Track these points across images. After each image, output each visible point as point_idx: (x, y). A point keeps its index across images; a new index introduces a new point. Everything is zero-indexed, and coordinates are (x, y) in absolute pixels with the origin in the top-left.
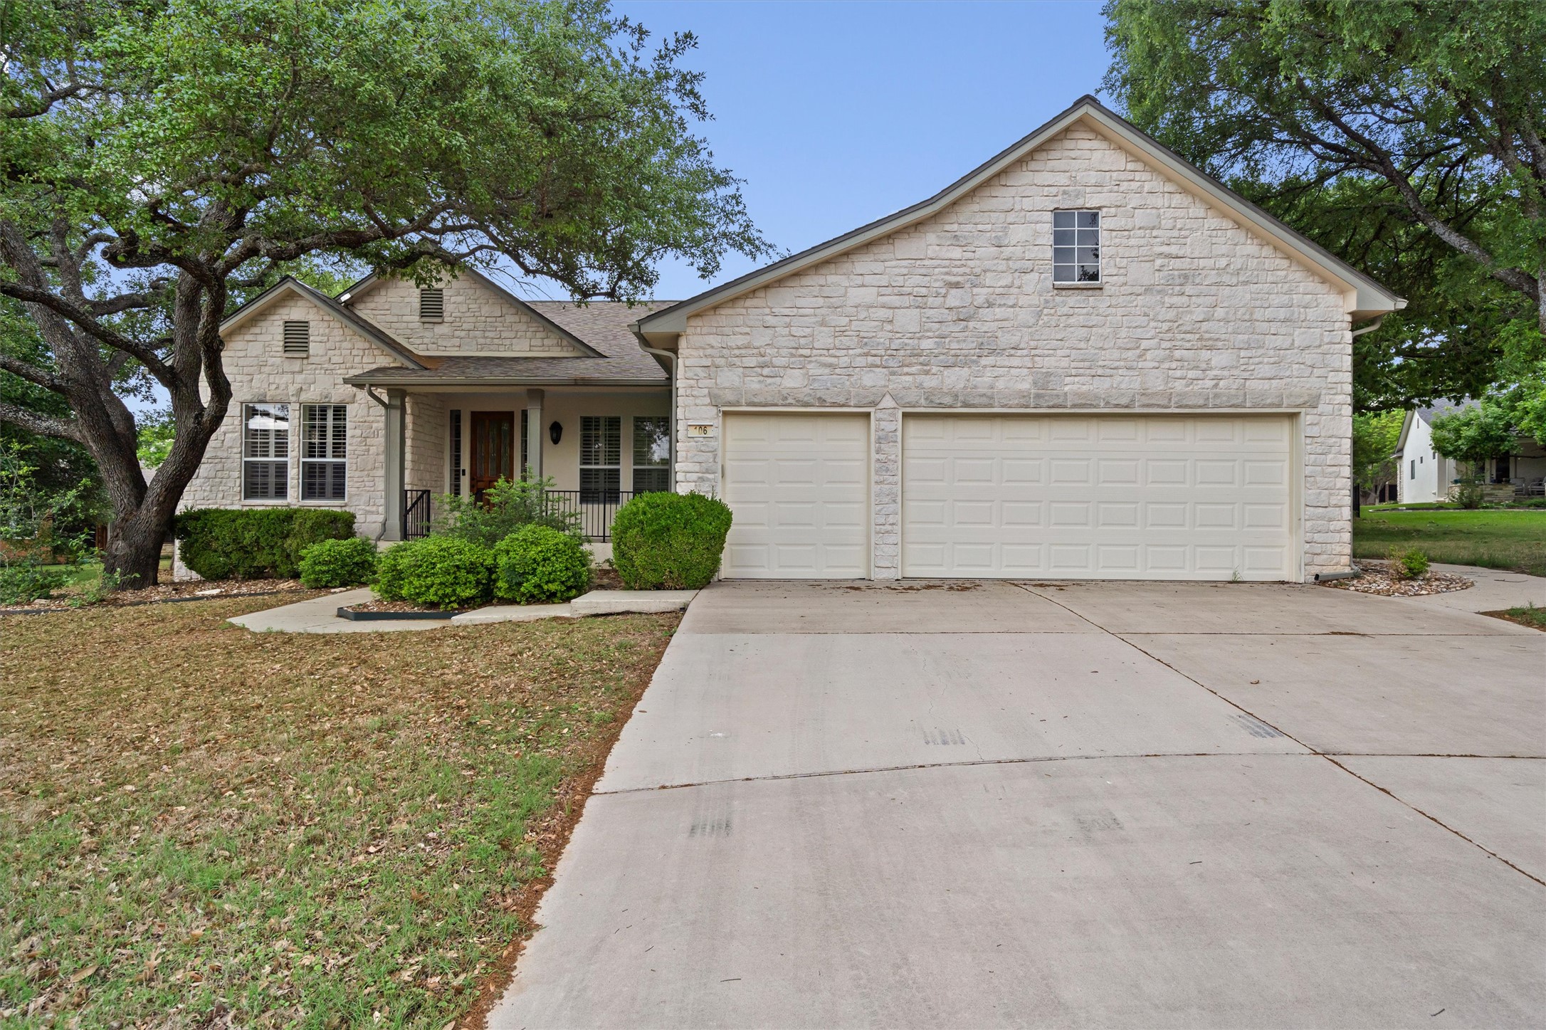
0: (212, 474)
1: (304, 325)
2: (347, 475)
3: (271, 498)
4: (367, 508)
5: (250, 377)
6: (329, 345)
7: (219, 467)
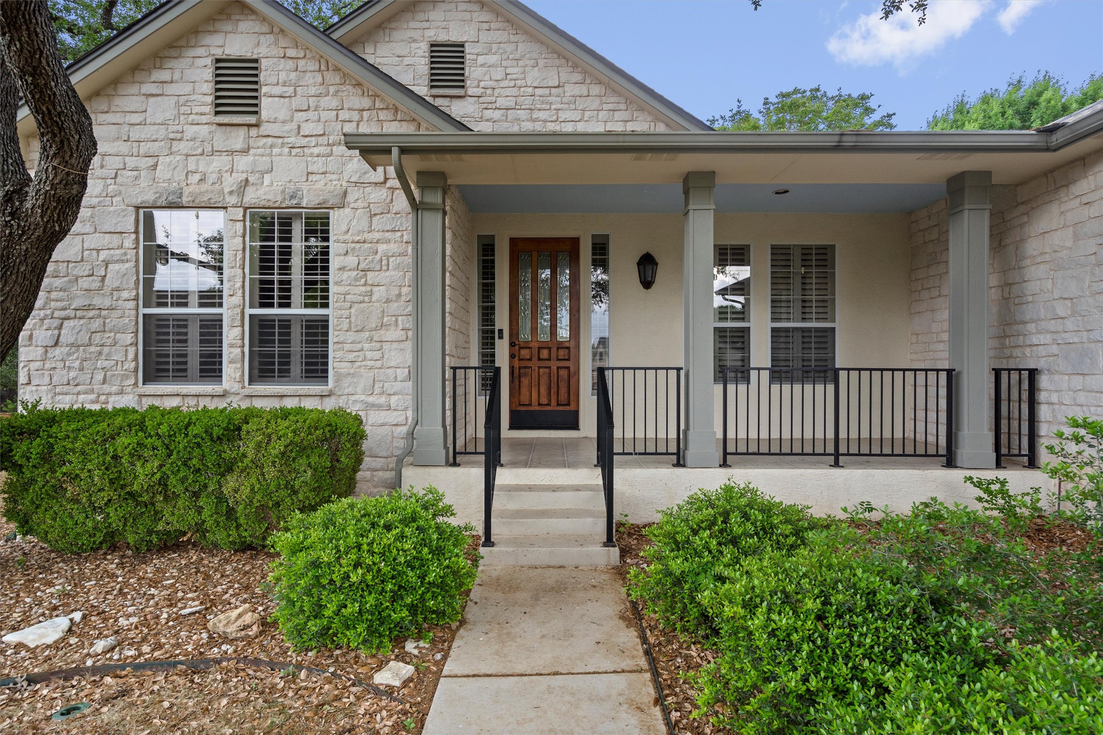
0: (84, 338)
1: (250, 67)
2: (332, 339)
3: (193, 381)
4: (371, 399)
5: (151, 161)
6: (296, 103)
7: (96, 324)
